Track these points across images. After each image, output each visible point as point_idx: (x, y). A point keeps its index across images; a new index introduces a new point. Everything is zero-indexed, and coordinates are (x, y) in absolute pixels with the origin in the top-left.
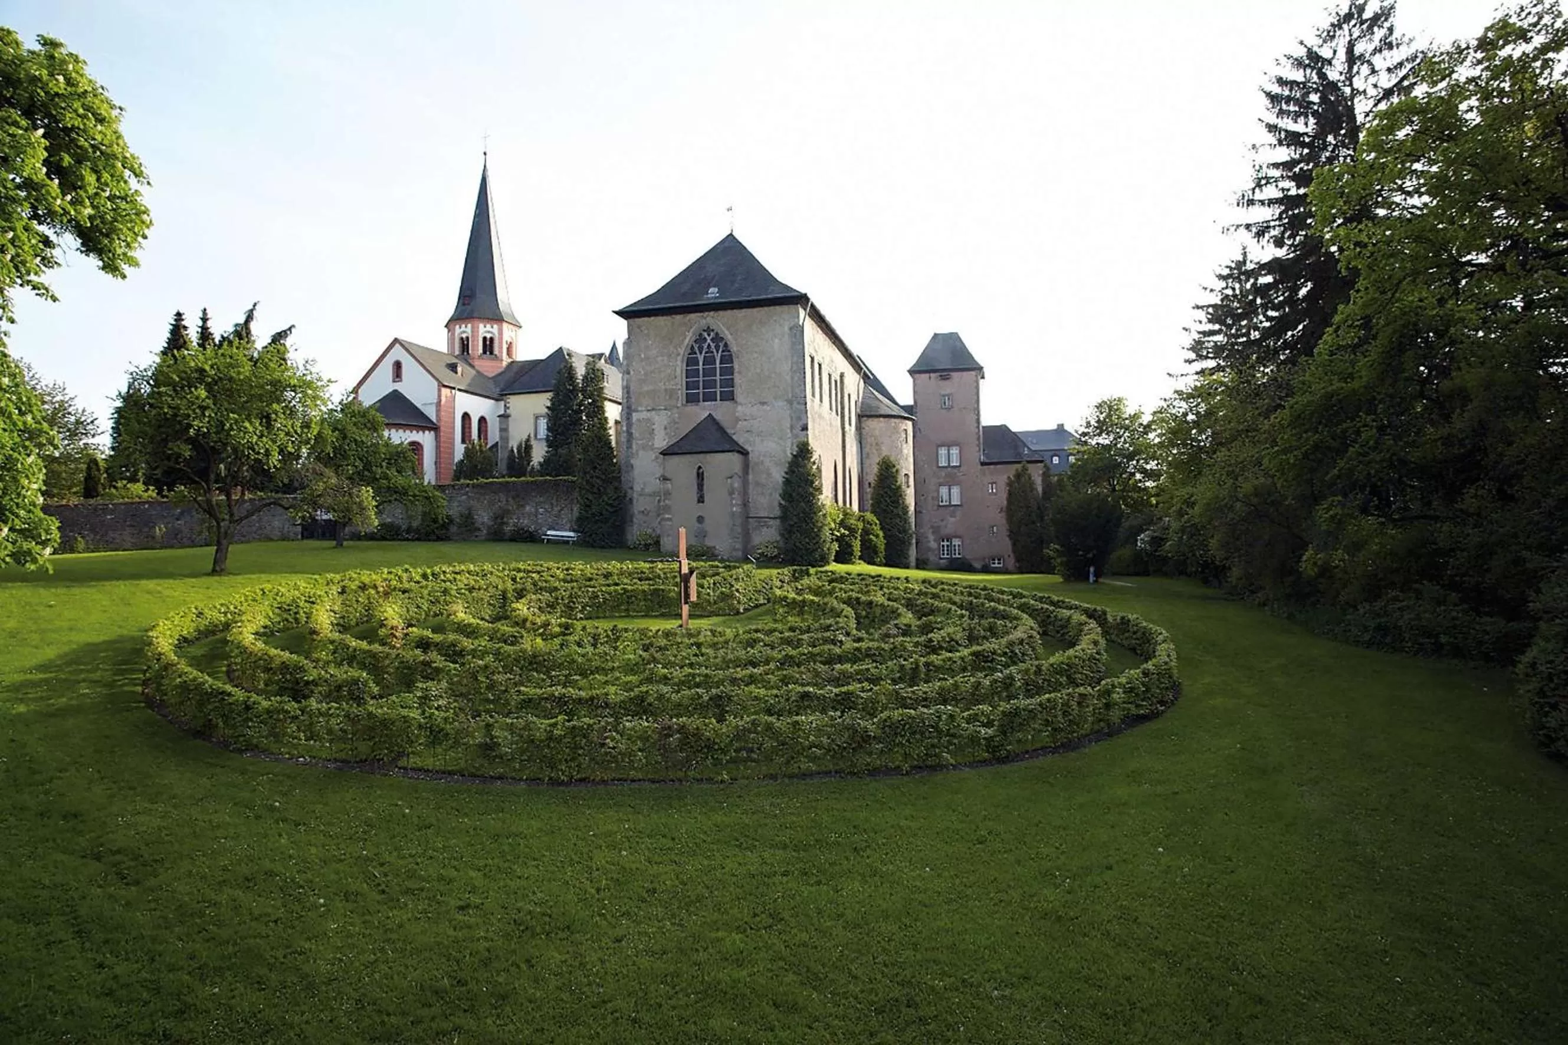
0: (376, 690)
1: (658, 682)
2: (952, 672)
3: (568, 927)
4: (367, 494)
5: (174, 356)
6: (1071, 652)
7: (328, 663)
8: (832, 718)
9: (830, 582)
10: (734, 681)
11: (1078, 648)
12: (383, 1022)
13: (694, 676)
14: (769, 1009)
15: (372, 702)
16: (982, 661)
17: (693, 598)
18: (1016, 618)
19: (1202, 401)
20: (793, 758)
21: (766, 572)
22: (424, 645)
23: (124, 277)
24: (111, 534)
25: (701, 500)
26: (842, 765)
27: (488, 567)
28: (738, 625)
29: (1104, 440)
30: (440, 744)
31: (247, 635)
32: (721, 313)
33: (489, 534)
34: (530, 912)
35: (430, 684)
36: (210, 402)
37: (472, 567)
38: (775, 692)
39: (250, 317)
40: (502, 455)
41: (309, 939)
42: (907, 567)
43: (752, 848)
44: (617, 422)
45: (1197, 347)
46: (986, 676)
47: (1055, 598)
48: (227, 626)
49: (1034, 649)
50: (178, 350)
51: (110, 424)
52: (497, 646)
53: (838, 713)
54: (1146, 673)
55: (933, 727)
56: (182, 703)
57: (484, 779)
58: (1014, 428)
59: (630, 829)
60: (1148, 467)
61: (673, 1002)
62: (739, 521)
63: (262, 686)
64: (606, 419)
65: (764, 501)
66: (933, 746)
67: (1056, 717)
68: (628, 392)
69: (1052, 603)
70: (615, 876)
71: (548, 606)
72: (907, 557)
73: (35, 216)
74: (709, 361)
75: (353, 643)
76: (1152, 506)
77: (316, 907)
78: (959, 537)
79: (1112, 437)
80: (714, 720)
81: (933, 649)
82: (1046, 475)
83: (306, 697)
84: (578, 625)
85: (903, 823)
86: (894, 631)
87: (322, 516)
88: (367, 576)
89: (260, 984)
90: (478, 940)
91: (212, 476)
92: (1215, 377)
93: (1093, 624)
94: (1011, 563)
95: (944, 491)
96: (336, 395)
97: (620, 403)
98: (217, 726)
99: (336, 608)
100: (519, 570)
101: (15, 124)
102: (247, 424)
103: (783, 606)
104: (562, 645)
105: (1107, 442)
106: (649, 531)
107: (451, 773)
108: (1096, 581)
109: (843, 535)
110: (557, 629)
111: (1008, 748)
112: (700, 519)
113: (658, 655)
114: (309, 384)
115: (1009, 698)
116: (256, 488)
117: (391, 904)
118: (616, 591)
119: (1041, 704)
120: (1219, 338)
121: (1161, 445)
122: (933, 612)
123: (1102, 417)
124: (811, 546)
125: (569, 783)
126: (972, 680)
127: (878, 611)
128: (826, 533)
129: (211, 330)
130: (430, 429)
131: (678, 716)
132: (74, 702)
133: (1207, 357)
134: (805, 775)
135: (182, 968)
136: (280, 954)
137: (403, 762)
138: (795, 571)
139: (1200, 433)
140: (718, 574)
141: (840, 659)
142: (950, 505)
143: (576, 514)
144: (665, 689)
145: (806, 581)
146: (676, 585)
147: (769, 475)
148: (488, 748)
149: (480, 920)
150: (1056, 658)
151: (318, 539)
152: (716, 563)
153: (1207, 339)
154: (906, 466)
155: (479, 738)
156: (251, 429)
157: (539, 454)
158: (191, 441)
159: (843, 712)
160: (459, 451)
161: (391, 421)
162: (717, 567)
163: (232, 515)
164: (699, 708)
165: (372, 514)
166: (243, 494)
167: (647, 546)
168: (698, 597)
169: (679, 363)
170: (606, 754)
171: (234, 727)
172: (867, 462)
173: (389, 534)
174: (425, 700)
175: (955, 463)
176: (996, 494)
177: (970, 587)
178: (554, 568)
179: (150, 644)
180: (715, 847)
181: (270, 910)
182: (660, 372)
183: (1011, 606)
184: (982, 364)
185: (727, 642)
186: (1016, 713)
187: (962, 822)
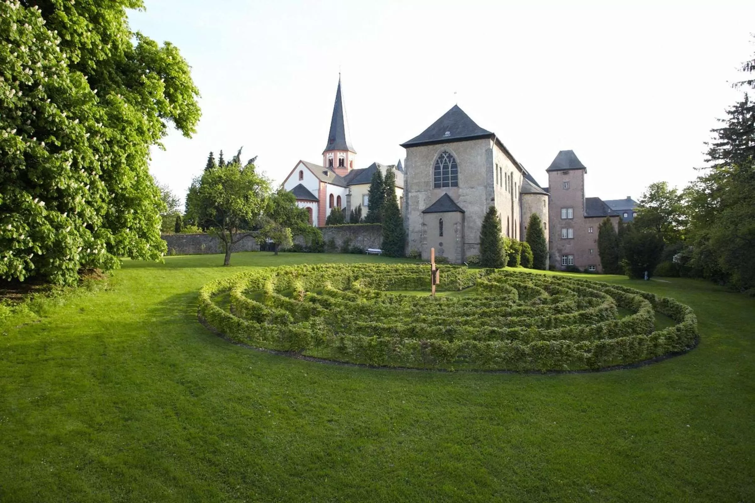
0: (292, 320)
1: (421, 322)
2: (568, 323)
3: (377, 434)
4: (288, 231)
5: (210, 171)
6: (634, 316)
7: (271, 306)
8: (507, 344)
9: (505, 276)
10: (457, 323)
11: (638, 314)
12: (295, 468)
13: (438, 319)
14: (473, 484)
15: (291, 325)
16: (584, 319)
17: (438, 282)
18: (603, 297)
19: (715, 182)
20: (486, 362)
21: (473, 271)
22: (313, 300)
23: (191, 138)
24: (185, 248)
25: (441, 235)
26: (511, 367)
27: (341, 265)
28: (459, 296)
29: (654, 204)
30: (320, 346)
31: (238, 293)
32: (451, 144)
33: (342, 250)
34: (360, 426)
35: (316, 318)
36: (223, 191)
37: (334, 265)
38: (478, 329)
39: (239, 153)
40: (348, 213)
41: (264, 428)
42: (544, 269)
43: (465, 405)
44: (401, 198)
45: (713, 154)
46: (587, 326)
47: (626, 288)
48: (230, 289)
49: (613, 314)
50: (211, 168)
51: (185, 201)
52: (346, 302)
53: (510, 341)
54: (678, 330)
55: (558, 351)
56: (213, 321)
57: (339, 363)
58: (603, 199)
59: (406, 391)
60: (680, 219)
61: (426, 475)
62: (459, 245)
63: (244, 315)
64: (396, 196)
65: (472, 235)
66: (559, 360)
67: (626, 349)
68: (407, 183)
69: (624, 290)
70: (399, 412)
71: (369, 284)
72: (544, 265)
73: (160, 115)
74: (446, 167)
75: (283, 298)
76: (682, 240)
77: (267, 414)
78: (573, 255)
79: (658, 203)
80: (448, 342)
81: (558, 311)
82: (620, 223)
83: (262, 321)
84: (383, 293)
85: (542, 398)
86: (539, 302)
87: (269, 241)
88: (288, 268)
89: (245, 444)
90: (337, 436)
91: (224, 223)
92: (723, 169)
93: (647, 302)
94: (600, 268)
95: (564, 231)
96: (275, 187)
97: (402, 188)
98: (226, 332)
99: (275, 282)
100: (356, 267)
101: (155, 78)
102: (238, 200)
103: (482, 287)
104: (375, 302)
105: (656, 205)
106: (416, 249)
107: (325, 359)
108: (648, 280)
109: (512, 253)
110: (373, 295)
111: (599, 364)
112: (441, 244)
113: (421, 309)
114: (264, 182)
115: (600, 338)
116: (241, 228)
117: (298, 416)
118: (400, 278)
119: (617, 343)
120: (728, 147)
121: (688, 207)
122: (558, 292)
123: (653, 192)
124: (496, 258)
125: (378, 368)
126: (580, 328)
127: (530, 291)
128: (503, 252)
129: (224, 159)
130: (315, 201)
131: (431, 338)
132: (172, 318)
133: (719, 158)
134: (492, 371)
135: (215, 434)
136: (253, 433)
137: (304, 353)
138: (487, 270)
139: (713, 200)
140: (449, 271)
141: (510, 314)
142: (567, 239)
143: (382, 241)
144: (424, 325)
145: (493, 275)
146: (429, 275)
147: (475, 223)
148: (342, 349)
149: (337, 427)
150: (627, 319)
151: (267, 251)
152: (449, 266)
153: (719, 148)
154: (545, 219)
155: (338, 344)
156: (240, 202)
157: (365, 212)
158: (216, 208)
159: (512, 341)
160: (328, 212)
161: (298, 198)
162: (449, 267)
163: (232, 240)
164: (441, 335)
165: (291, 240)
166: (236, 231)
167: (415, 257)
168: (440, 282)
169: (431, 169)
170: (396, 355)
171: (233, 333)
172: (524, 217)
173: (297, 249)
174: (313, 325)
175: (570, 216)
176: (592, 233)
177: (579, 280)
178: (372, 266)
179: (200, 295)
180: (447, 403)
181: (248, 413)
182: (422, 173)
183: (601, 291)
184: (585, 166)
185: (454, 304)
186: (603, 346)
187: (574, 400)
